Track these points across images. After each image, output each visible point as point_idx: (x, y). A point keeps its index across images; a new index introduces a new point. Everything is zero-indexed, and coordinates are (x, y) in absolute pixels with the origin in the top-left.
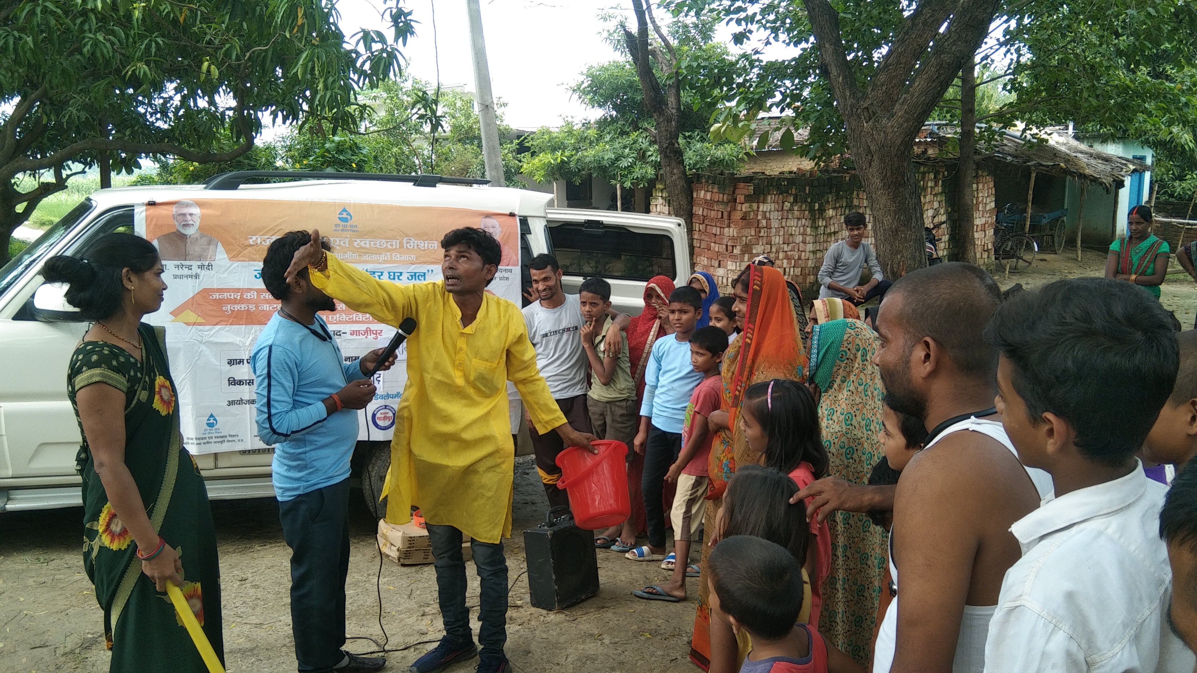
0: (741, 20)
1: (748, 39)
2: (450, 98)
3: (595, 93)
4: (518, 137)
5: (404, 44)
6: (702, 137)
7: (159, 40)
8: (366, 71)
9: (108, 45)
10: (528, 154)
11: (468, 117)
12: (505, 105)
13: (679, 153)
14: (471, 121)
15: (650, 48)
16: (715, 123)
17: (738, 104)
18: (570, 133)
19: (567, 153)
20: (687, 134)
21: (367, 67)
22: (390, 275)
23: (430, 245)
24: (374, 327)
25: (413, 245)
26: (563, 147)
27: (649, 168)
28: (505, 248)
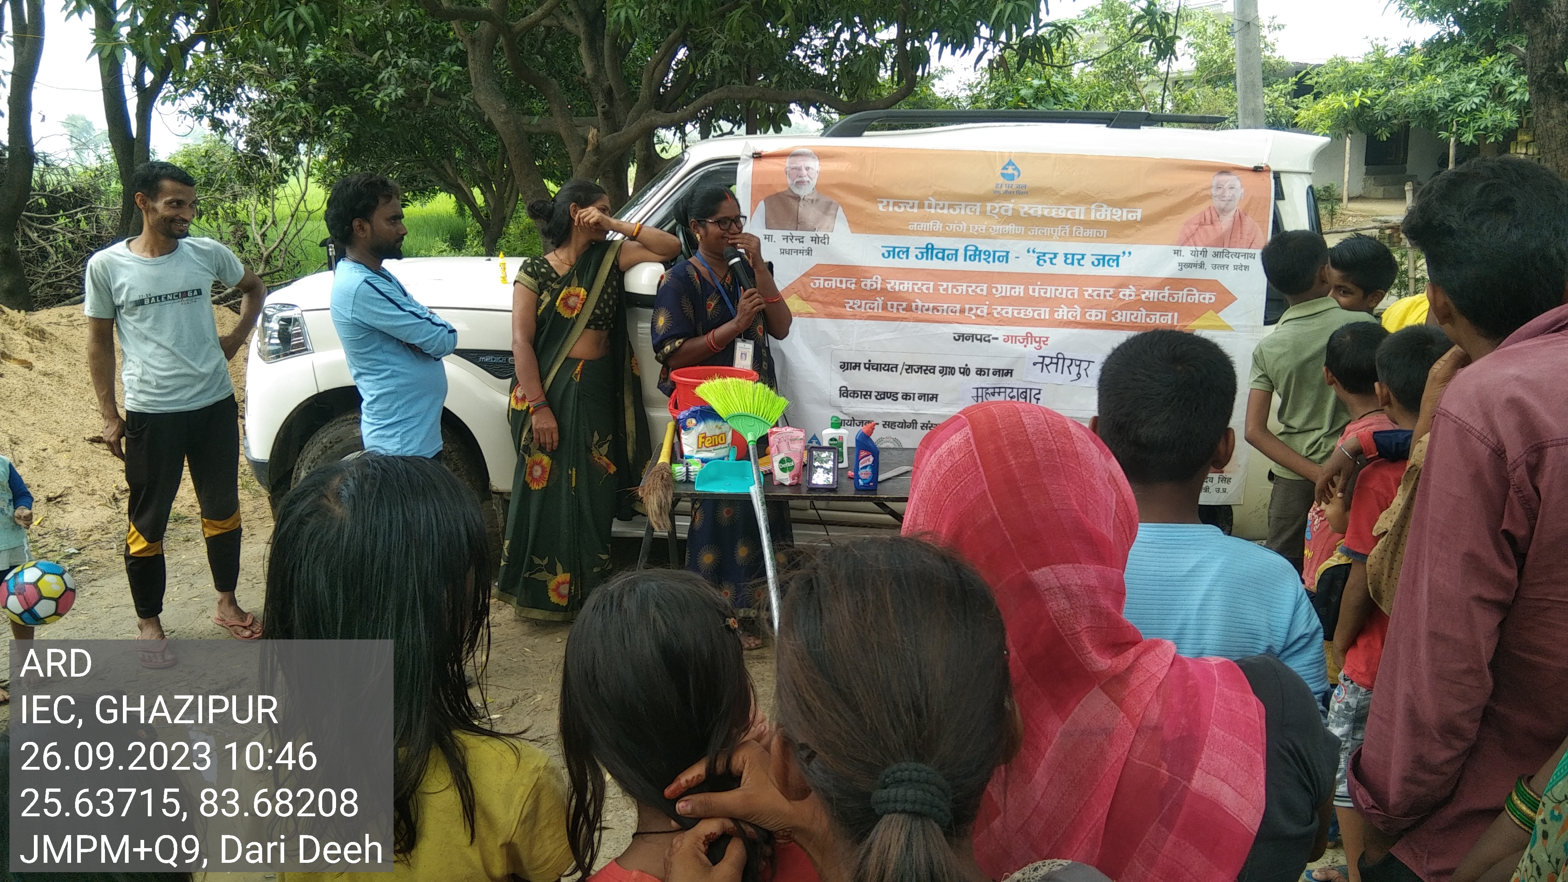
2: (1198, 21)
4: (1296, 73)
10: (1309, 97)
12: (1280, 27)
13: (1564, 84)
18: (1379, 62)
19: (1371, 93)
22: (1066, 259)
23: (1130, 216)
24: (1037, 332)
25: (1105, 214)
26: (1366, 84)
27: (1509, 111)
28: (1248, 220)
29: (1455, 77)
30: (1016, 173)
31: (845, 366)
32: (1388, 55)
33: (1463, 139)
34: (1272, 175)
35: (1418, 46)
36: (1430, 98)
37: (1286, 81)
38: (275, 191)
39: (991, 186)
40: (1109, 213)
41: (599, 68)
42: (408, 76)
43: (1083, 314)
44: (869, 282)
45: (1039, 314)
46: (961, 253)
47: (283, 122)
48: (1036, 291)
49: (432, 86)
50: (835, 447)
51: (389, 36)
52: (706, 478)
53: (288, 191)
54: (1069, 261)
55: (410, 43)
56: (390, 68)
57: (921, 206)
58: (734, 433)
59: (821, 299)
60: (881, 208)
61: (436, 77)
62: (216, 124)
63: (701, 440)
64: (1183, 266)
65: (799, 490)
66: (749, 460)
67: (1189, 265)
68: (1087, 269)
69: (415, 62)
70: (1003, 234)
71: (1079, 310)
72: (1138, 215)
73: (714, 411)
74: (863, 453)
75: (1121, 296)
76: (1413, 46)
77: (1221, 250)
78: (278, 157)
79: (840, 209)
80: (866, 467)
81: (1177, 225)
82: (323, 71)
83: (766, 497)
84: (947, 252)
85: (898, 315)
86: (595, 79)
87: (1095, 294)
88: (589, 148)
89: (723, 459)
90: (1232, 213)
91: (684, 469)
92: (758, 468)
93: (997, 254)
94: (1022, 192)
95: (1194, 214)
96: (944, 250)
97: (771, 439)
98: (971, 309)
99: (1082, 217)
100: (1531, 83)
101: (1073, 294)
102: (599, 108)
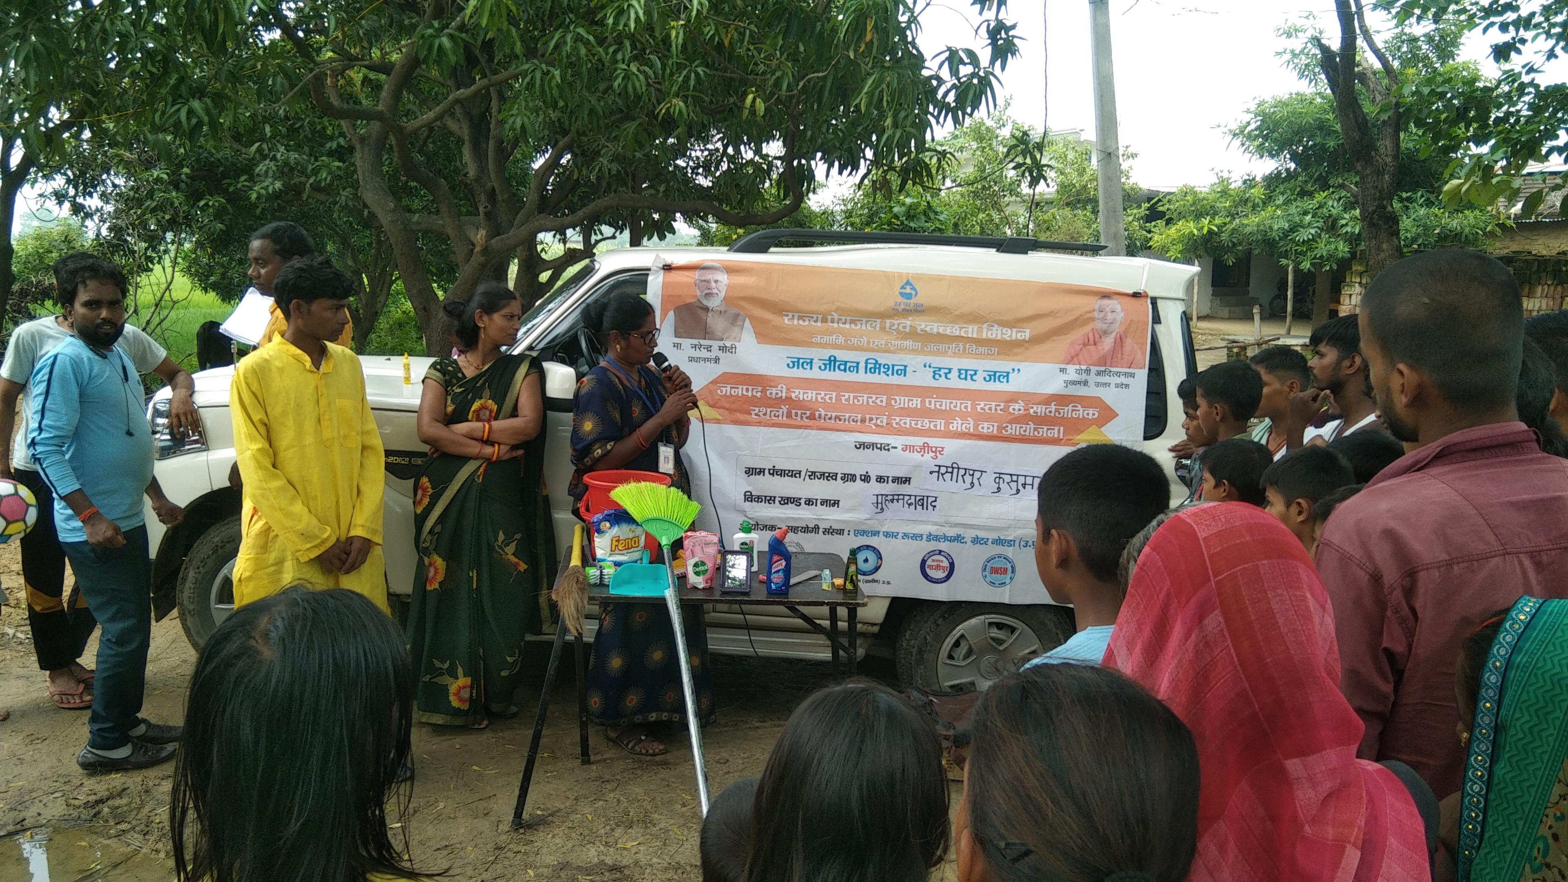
0: (1508, 24)
1: (1519, 52)
2: (1060, 148)
3: (1266, 138)
4: (1149, 200)
5: (1003, 68)
6: (1428, 199)
7: (699, 70)
8: (949, 104)
9: (641, 77)
10: (1161, 223)
11: (1082, 172)
12: (1134, 156)
13: (1393, 220)
14: (1086, 178)
15: (1356, 69)
16: (1450, 179)
17: (1494, 150)
18: (1225, 193)
19: (1218, 221)
20: (1404, 195)
21: (951, 98)
22: (960, 374)
23: (1019, 335)
24: (933, 442)
25: (996, 333)
26: (1213, 212)
27: (1342, 243)
28: (1128, 342)
29: (1293, 210)
30: (913, 292)
31: (750, 472)
32: (1232, 186)
33: (1302, 267)
34: (1149, 301)
35: (1258, 179)
36: (1271, 228)
37: (1139, 207)
38: (139, 279)
39: (891, 304)
40: (999, 332)
41: (482, 169)
42: (286, 170)
43: (976, 427)
44: (774, 391)
45: (935, 426)
46: (862, 365)
47: (153, 211)
48: (932, 404)
49: (312, 180)
50: (746, 550)
51: (268, 129)
52: (620, 581)
53: (153, 279)
54: (963, 376)
55: (288, 137)
56: (267, 162)
57: (824, 320)
58: (647, 535)
59: (727, 406)
60: (786, 321)
61: (315, 172)
62: (77, 209)
63: (615, 543)
64: (1068, 383)
65: (712, 594)
66: (664, 563)
67: (1074, 383)
68: (979, 384)
69: (293, 156)
70: (901, 350)
71: (972, 422)
72: (1026, 334)
73: (628, 514)
74: (776, 558)
75: (1011, 410)
76: (1254, 179)
77: (1103, 369)
78: (144, 245)
79: (747, 321)
80: (778, 571)
81: (1062, 345)
82: (198, 160)
83: (681, 600)
84: (849, 365)
85: (802, 423)
86: (478, 180)
87: (987, 408)
88: (478, 249)
89: (636, 562)
90: (1114, 334)
91: (598, 573)
92: (672, 572)
93: (896, 368)
94: (919, 311)
95: (1078, 334)
96: (846, 362)
97: (686, 543)
98: (871, 419)
99: (975, 336)
100: (1363, 218)
101: (966, 407)
102: (481, 209)
